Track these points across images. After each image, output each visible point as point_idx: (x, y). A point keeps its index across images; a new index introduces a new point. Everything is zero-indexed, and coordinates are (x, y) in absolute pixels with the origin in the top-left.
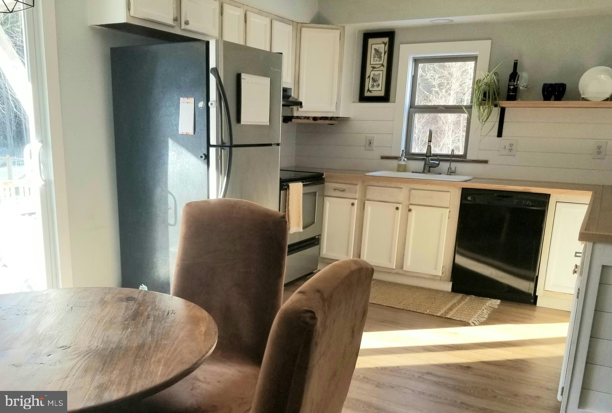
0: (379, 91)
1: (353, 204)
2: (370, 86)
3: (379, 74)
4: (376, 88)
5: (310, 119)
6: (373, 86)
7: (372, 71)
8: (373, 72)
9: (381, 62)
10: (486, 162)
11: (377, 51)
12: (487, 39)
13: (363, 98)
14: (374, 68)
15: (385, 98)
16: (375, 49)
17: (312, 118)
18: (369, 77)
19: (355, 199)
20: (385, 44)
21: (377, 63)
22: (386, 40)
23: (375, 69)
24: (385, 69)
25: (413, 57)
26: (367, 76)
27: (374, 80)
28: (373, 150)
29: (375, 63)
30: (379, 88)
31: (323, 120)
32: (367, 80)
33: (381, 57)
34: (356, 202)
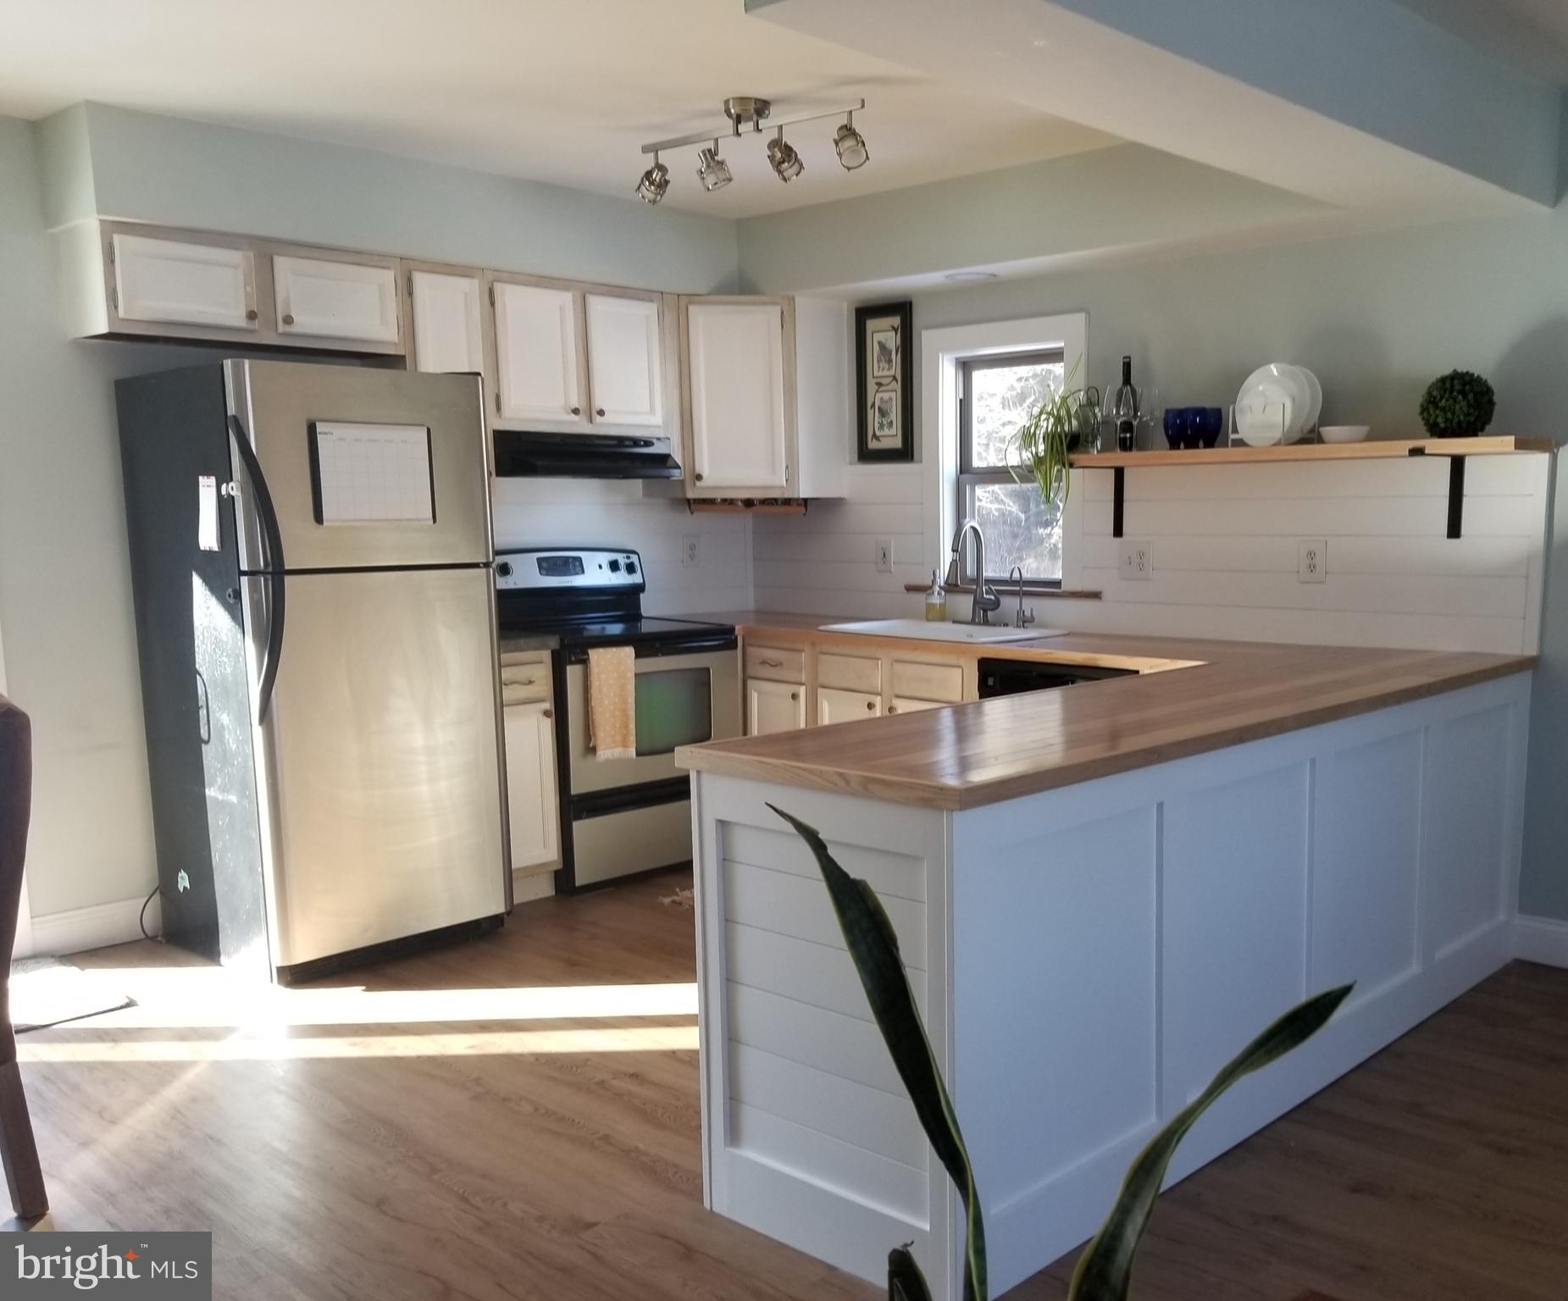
0: (891, 438)
1: (794, 696)
2: (877, 425)
3: (891, 399)
4: (886, 431)
5: (737, 505)
6: (881, 426)
7: (877, 391)
8: (879, 395)
9: (892, 372)
10: (1096, 595)
11: (882, 346)
12: (1079, 310)
13: (866, 455)
14: (879, 384)
15: (905, 453)
16: (879, 343)
17: (742, 501)
18: (873, 405)
19: (802, 684)
20: (896, 330)
21: (886, 373)
22: (896, 321)
23: (882, 388)
24: (898, 386)
25: (956, 359)
26: (869, 404)
27: (883, 413)
28: (891, 571)
29: (881, 374)
30: (893, 431)
31: (768, 504)
32: (870, 412)
33: (891, 361)
34: (802, 691)
